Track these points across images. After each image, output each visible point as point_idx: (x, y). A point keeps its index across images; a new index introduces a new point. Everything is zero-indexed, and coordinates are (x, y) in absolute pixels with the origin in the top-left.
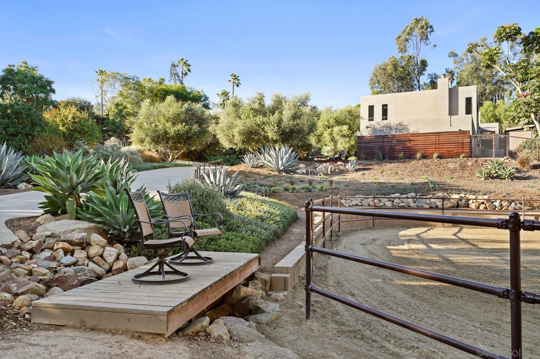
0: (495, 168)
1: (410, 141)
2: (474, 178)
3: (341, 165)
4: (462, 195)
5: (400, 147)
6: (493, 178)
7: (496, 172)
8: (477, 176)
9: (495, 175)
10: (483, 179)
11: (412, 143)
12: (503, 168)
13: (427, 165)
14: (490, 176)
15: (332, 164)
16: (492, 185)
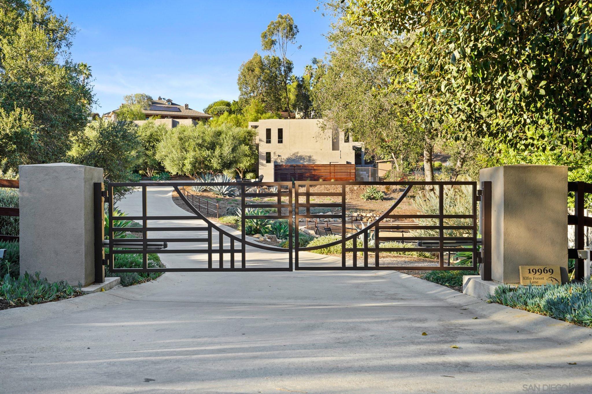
0: (372, 192)
1: (314, 170)
2: (359, 199)
3: (266, 188)
4: (359, 213)
5: (308, 174)
6: (371, 199)
7: (373, 195)
8: (361, 198)
9: (372, 197)
10: (365, 200)
11: (317, 172)
12: (377, 192)
13: (328, 189)
14: (370, 198)
15: (259, 187)
16: (372, 205)
